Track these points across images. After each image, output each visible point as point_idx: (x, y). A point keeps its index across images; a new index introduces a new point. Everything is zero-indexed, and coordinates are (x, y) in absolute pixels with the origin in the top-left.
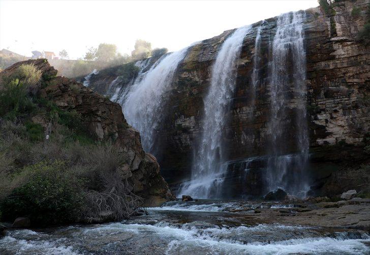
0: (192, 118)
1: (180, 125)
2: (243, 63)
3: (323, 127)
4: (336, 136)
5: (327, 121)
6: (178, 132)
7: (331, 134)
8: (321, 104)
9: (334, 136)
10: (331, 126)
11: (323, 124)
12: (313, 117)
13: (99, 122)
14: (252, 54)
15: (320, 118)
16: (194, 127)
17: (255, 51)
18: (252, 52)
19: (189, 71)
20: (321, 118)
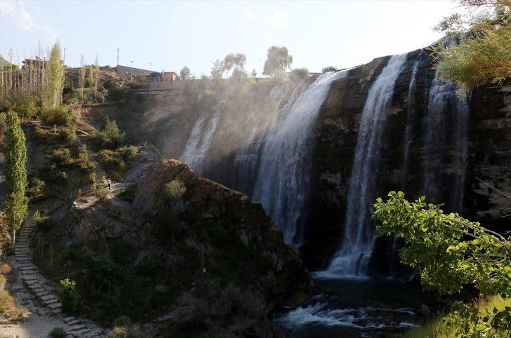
0: (339, 174)
1: (325, 181)
2: (395, 113)
3: (485, 198)
4: (501, 209)
5: (490, 190)
6: (324, 188)
7: (494, 205)
8: (485, 171)
9: (498, 208)
10: (496, 196)
11: (486, 193)
12: (473, 185)
14: (405, 103)
15: (482, 187)
16: (340, 185)
17: (409, 99)
18: (405, 101)
19: (333, 117)
20: (484, 187)
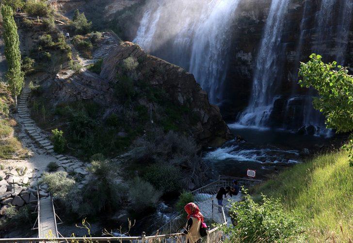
1: (240, 58)
2: (295, 8)
13: (180, 92)
16: (251, 61)
19: (247, 11)
